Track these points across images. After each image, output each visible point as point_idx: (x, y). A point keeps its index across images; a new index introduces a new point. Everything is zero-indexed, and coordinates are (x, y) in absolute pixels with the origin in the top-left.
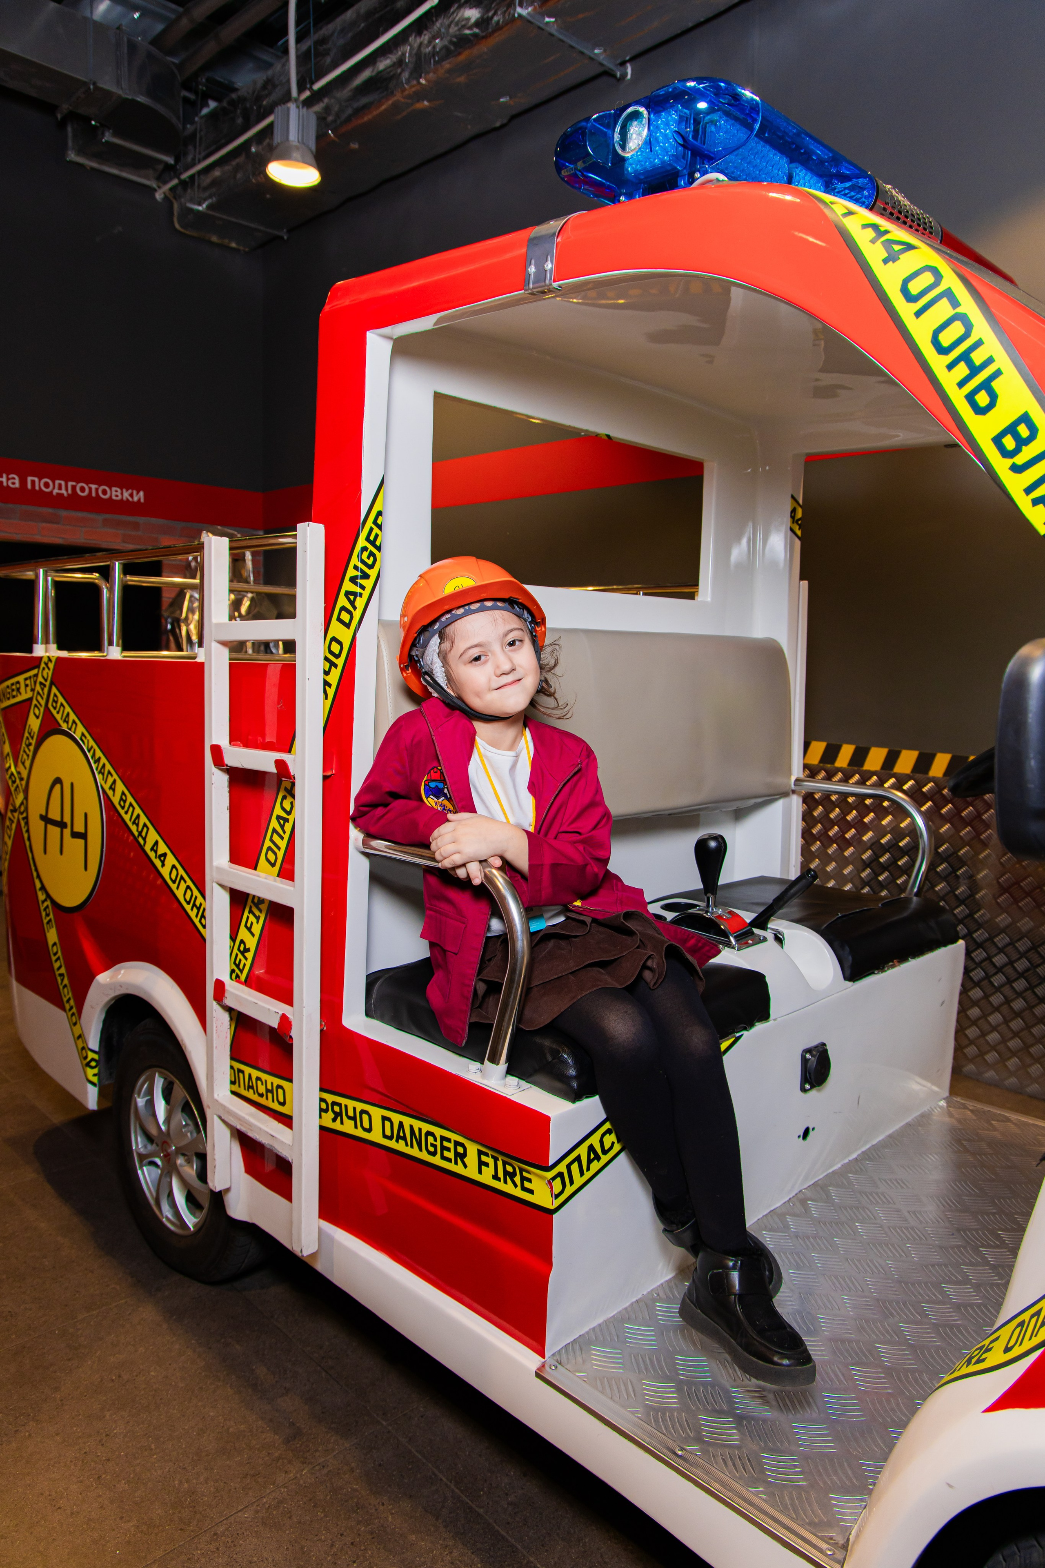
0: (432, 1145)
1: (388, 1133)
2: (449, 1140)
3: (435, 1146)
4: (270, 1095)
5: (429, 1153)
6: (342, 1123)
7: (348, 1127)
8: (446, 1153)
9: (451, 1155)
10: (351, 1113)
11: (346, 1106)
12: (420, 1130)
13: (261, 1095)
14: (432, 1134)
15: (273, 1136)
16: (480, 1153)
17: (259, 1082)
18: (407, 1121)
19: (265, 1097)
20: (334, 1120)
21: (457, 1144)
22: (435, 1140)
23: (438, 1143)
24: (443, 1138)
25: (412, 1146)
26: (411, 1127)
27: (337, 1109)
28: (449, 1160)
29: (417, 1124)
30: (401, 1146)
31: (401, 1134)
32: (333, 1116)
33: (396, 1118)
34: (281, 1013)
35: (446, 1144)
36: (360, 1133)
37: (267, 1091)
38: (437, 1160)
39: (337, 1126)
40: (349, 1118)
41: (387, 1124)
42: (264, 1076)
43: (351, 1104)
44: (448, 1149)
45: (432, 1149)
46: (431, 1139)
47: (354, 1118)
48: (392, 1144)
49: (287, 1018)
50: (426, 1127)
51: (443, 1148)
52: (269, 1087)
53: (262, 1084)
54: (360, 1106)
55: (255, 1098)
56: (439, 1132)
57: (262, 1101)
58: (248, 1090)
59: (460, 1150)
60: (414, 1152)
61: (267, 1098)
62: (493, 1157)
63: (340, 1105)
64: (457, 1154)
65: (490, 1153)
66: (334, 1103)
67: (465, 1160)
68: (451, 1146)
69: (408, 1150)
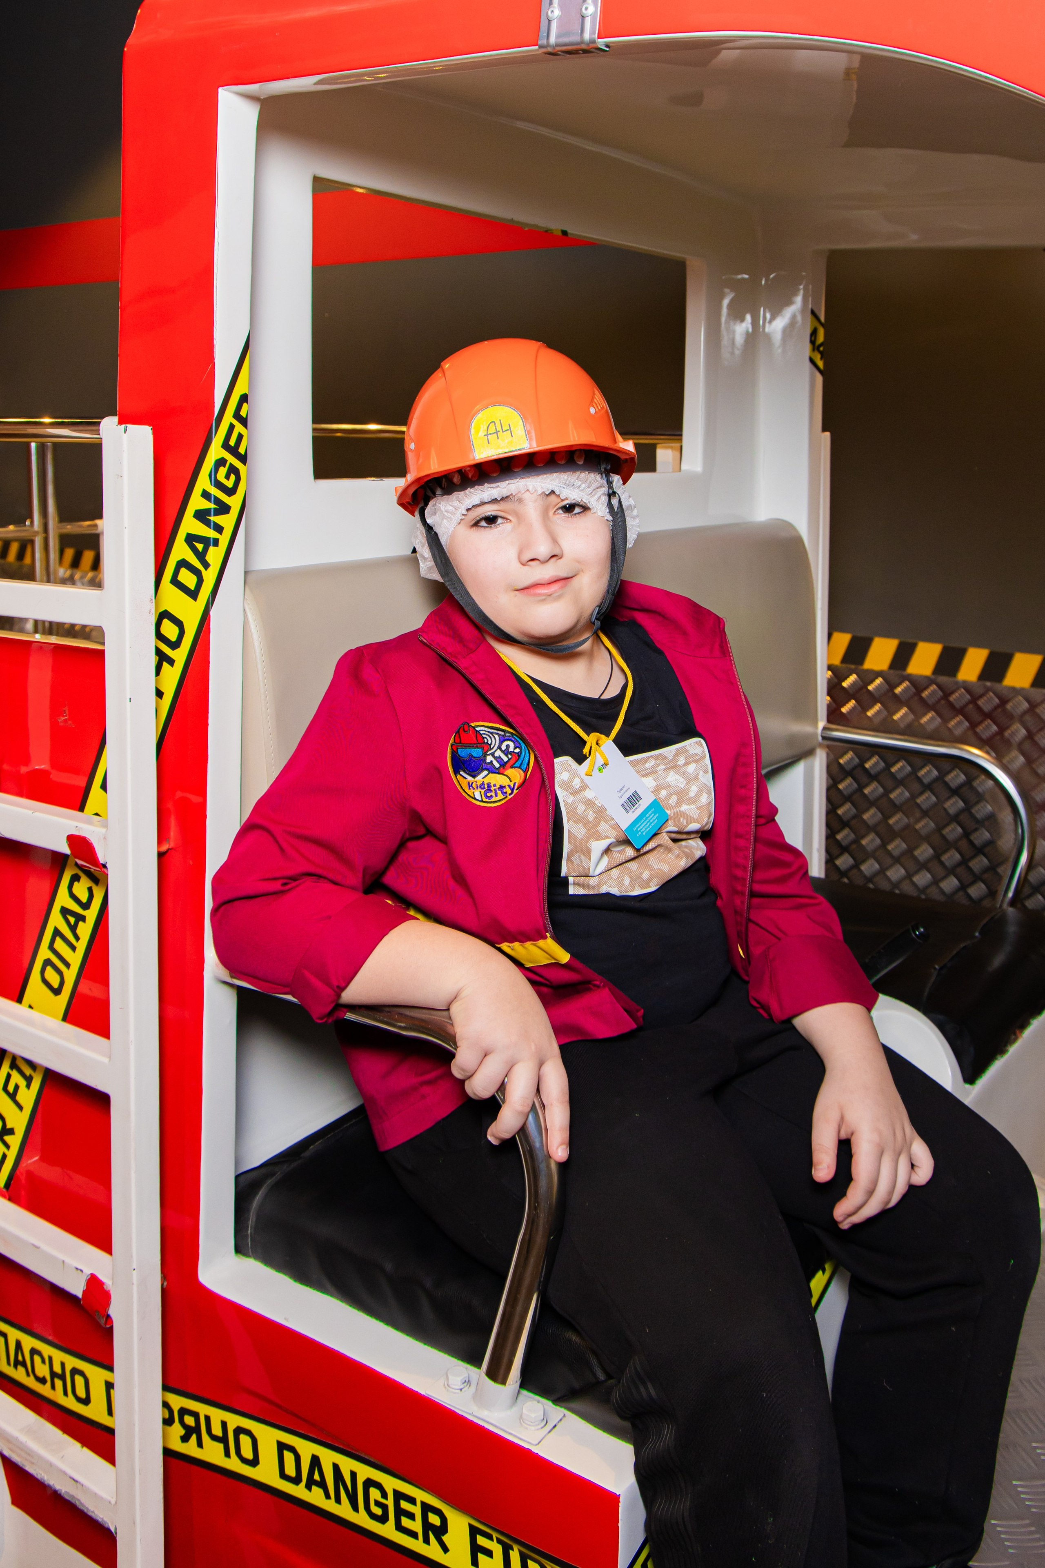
0: (377, 1503)
1: (291, 1471)
2: (412, 1501)
3: (385, 1508)
4: (58, 1383)
5: (373, 1516)
6: (200, 1444)
7: (212, 1453)
8: (405, 1522)
9: (416, 1526)
10: (217, 1431)
11: (208, 1419)
12: (353, 1475)
13: (42, 1381)
14: (379, 1486)
15: (76, 1481)
16: (474, 1532)
17: (37, 1358)
18: (328, 1458)
19: (49, 1384)
20: (185, 1439)
21: (426, 1508)
22: (384, 1495)
23: (390, 1502)
24: (399, 1496)
25: (338, 1500)
26: (336, 1468)
27: (190, 1420)
28: (413, 1535)
29: (347, 1465)
30: (315, 1497)
31: (317, 1477)
32: (182, 1432)
33: (307, 1449)
34: (88, 1271)
35: (404, 1505)
36: (234, 1464)
37: (53, 1375)
38: (388, 1530)
39: (190, 1449)
40: (214, 1438)
41: (289, 1457)
42: (47, 1350)
43: (217, 1415)
44: (411, 1516)
45: (378, 1511)
46: (375, 1494)
47: (224, 1440)
48: (299, 1491)
49: (101, 1283)
50: (365, 1472)
51: (400, 1513)
52: (57, 1369)
53: (43, 1361)
54: (234, 1421)
55: (30, 1382)
56: (391, 1483)
57: (45, 1390)
58: (16, 1366)
59: (434, 1519)
60: (344, 1510)
61: (53, 1387)
62: (499, 1541)
63: (196, 1415)
64: (427, 1526)
65: (495, 1535)
66: (183, 1412)
67: (445, 1538)
68: (417, 1510)
69: (330, 1506)
